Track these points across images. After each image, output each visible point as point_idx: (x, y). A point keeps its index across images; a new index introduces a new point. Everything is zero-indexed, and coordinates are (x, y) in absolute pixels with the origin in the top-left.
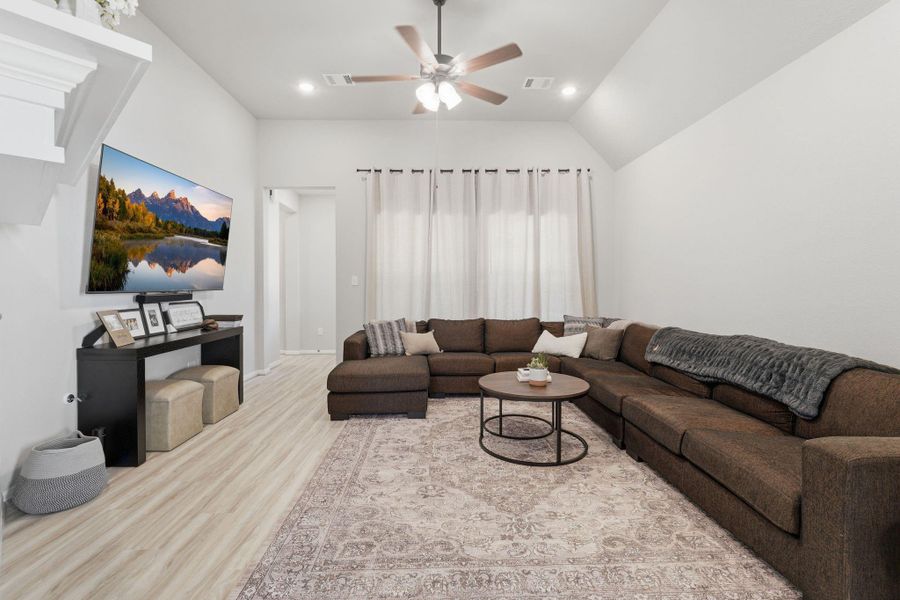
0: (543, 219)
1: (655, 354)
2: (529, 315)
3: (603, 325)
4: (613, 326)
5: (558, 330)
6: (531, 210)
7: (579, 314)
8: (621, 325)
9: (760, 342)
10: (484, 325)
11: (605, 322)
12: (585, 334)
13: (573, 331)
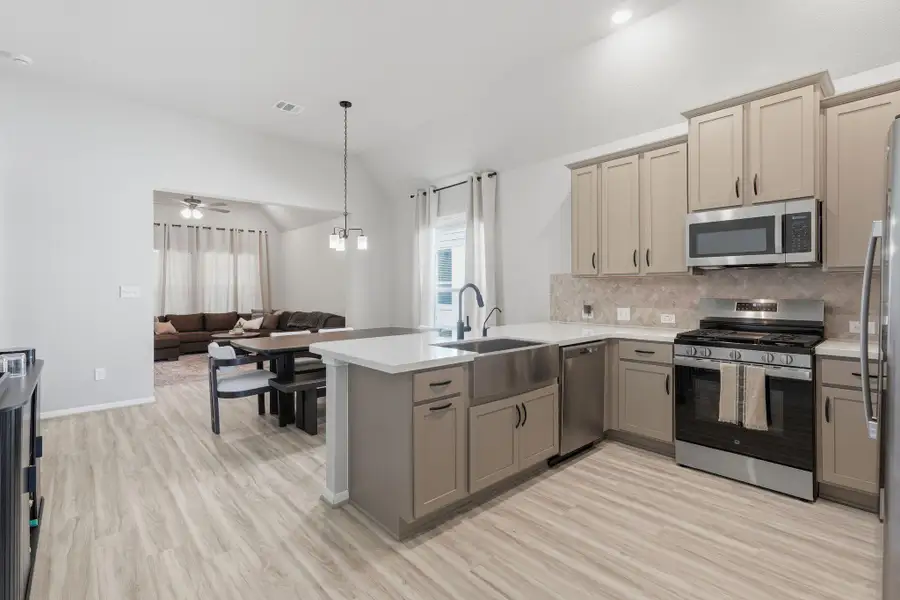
0: (239, 257)
2: (231, 310)
3: (272, 314)
4: (276, 314)
5: (248, 317)
6: (232, 251)
7: (259, 308)
8: (280, 313)
10: (204, 318)
11: (274, 312)
12: (262, 319)
13: (256, 317)
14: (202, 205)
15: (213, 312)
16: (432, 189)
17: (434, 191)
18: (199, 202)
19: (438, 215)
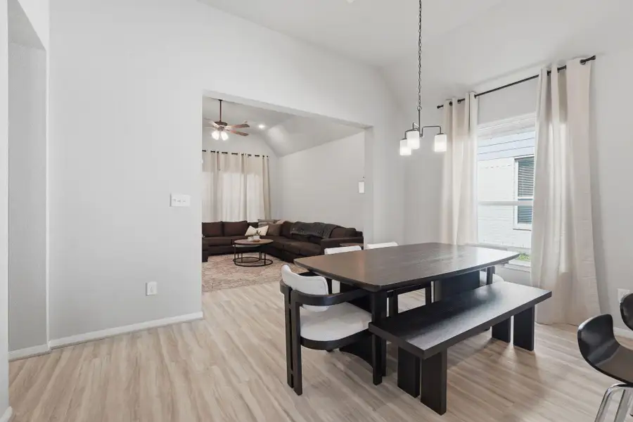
0: (248, 176)
1: (293, 231)
2: (241, 220)
3: (274, 223)
4: (278, 223)
5: (256, 225)
6: (243, 171)
7: (263, 218)
8: (281, 222)
9: (319, 223)
10: (223, 224)
11: (275, 221)
12: (267, 227)
13: (262, 226)
14: (227, 127)
15: (228, 220)
16: (472, 95)
17: (475, 96)
18: (226, 124)
19: (478, 123)
